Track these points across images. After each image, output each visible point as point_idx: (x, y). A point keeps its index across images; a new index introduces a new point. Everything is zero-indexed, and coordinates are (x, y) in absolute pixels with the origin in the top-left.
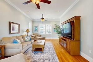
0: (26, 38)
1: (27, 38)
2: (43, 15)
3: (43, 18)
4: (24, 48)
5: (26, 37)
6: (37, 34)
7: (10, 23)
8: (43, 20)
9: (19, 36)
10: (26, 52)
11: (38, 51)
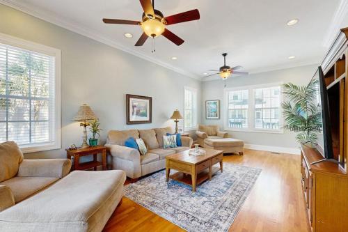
0: (166, 138)
1: (169, 137)
2: (225, 55)
3: (224, 69)
4: (144, 161)
5: (168, 134)
6: (215, 127)
7: (128, 97)
8: (227, 75)
9: (145, 131)
10: (155, 175)
11: (182, 183)
